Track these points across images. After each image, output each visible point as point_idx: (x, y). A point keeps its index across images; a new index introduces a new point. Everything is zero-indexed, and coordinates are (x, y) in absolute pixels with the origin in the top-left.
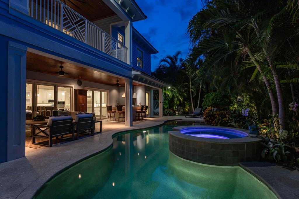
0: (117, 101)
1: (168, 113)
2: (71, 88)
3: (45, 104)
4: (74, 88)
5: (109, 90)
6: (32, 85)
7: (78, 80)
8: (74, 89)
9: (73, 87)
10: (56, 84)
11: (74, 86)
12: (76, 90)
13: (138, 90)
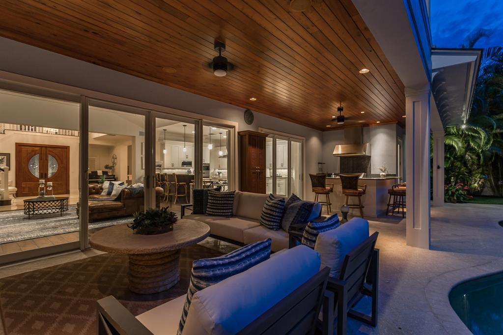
0: (319, 163)
1: (453, 193)
2: (232, 130)
3: (177, 170)
4: (237, 130)
5: (304, 138)
6: (144, 116)
7: (245, 109)
8: (238, 132)
9: (234, 127)
10: (199, 116)
11: (238, 124)
12: (241, 133)
13: (375, 135)
